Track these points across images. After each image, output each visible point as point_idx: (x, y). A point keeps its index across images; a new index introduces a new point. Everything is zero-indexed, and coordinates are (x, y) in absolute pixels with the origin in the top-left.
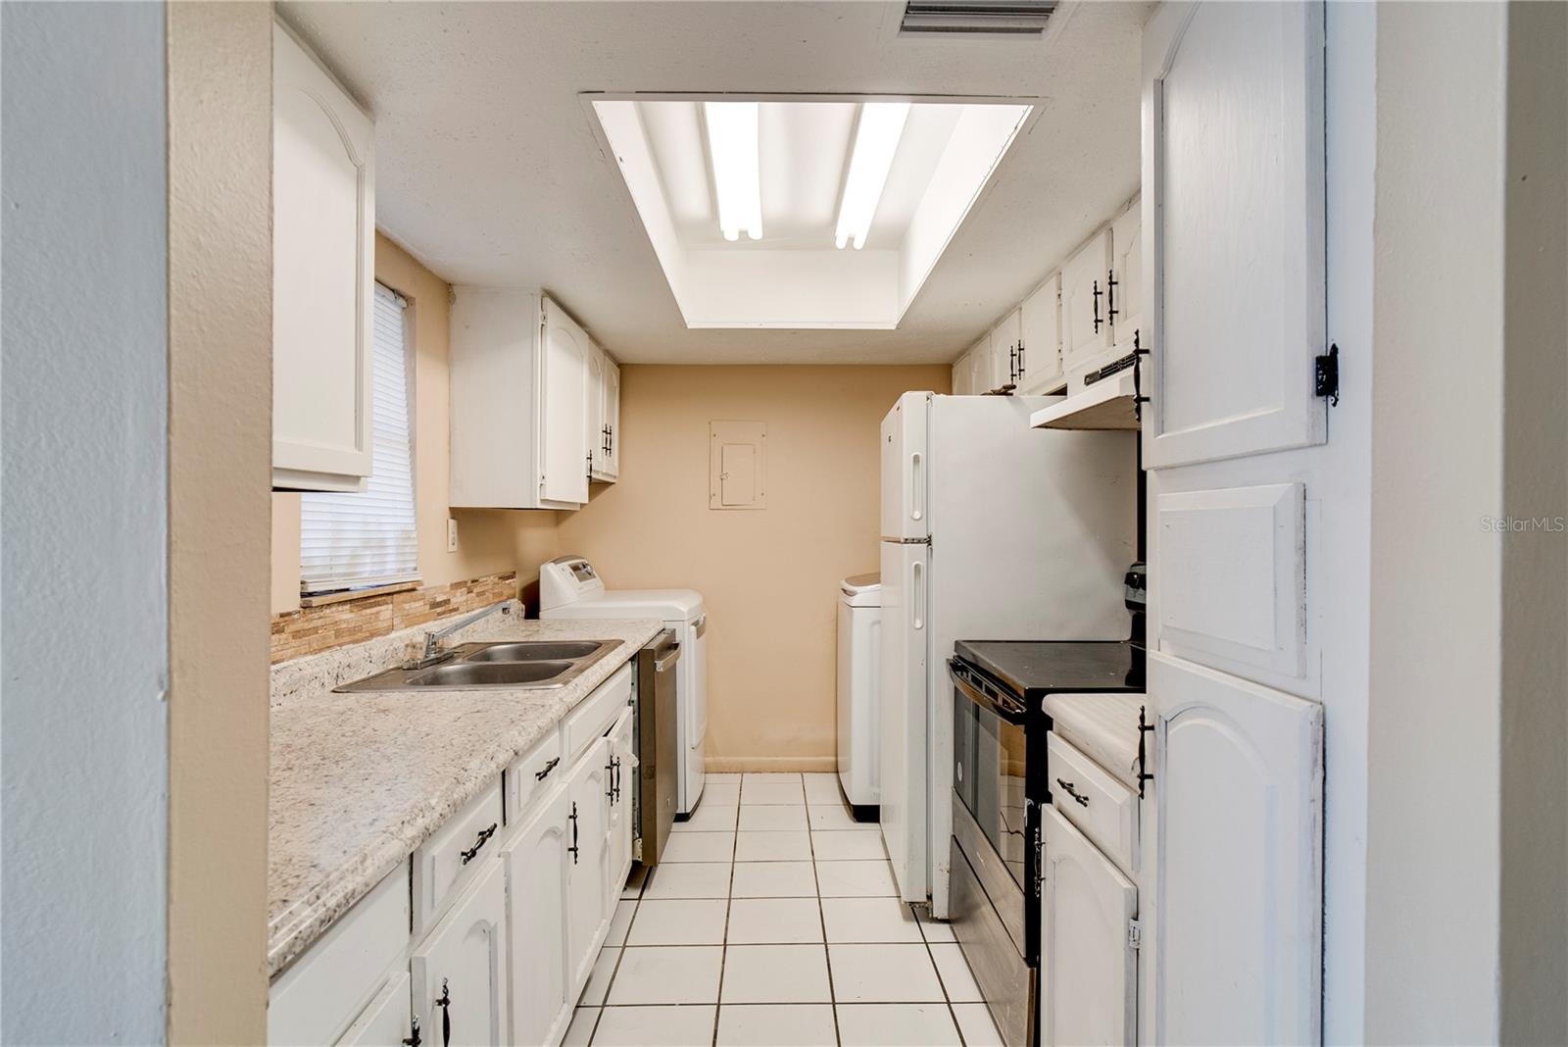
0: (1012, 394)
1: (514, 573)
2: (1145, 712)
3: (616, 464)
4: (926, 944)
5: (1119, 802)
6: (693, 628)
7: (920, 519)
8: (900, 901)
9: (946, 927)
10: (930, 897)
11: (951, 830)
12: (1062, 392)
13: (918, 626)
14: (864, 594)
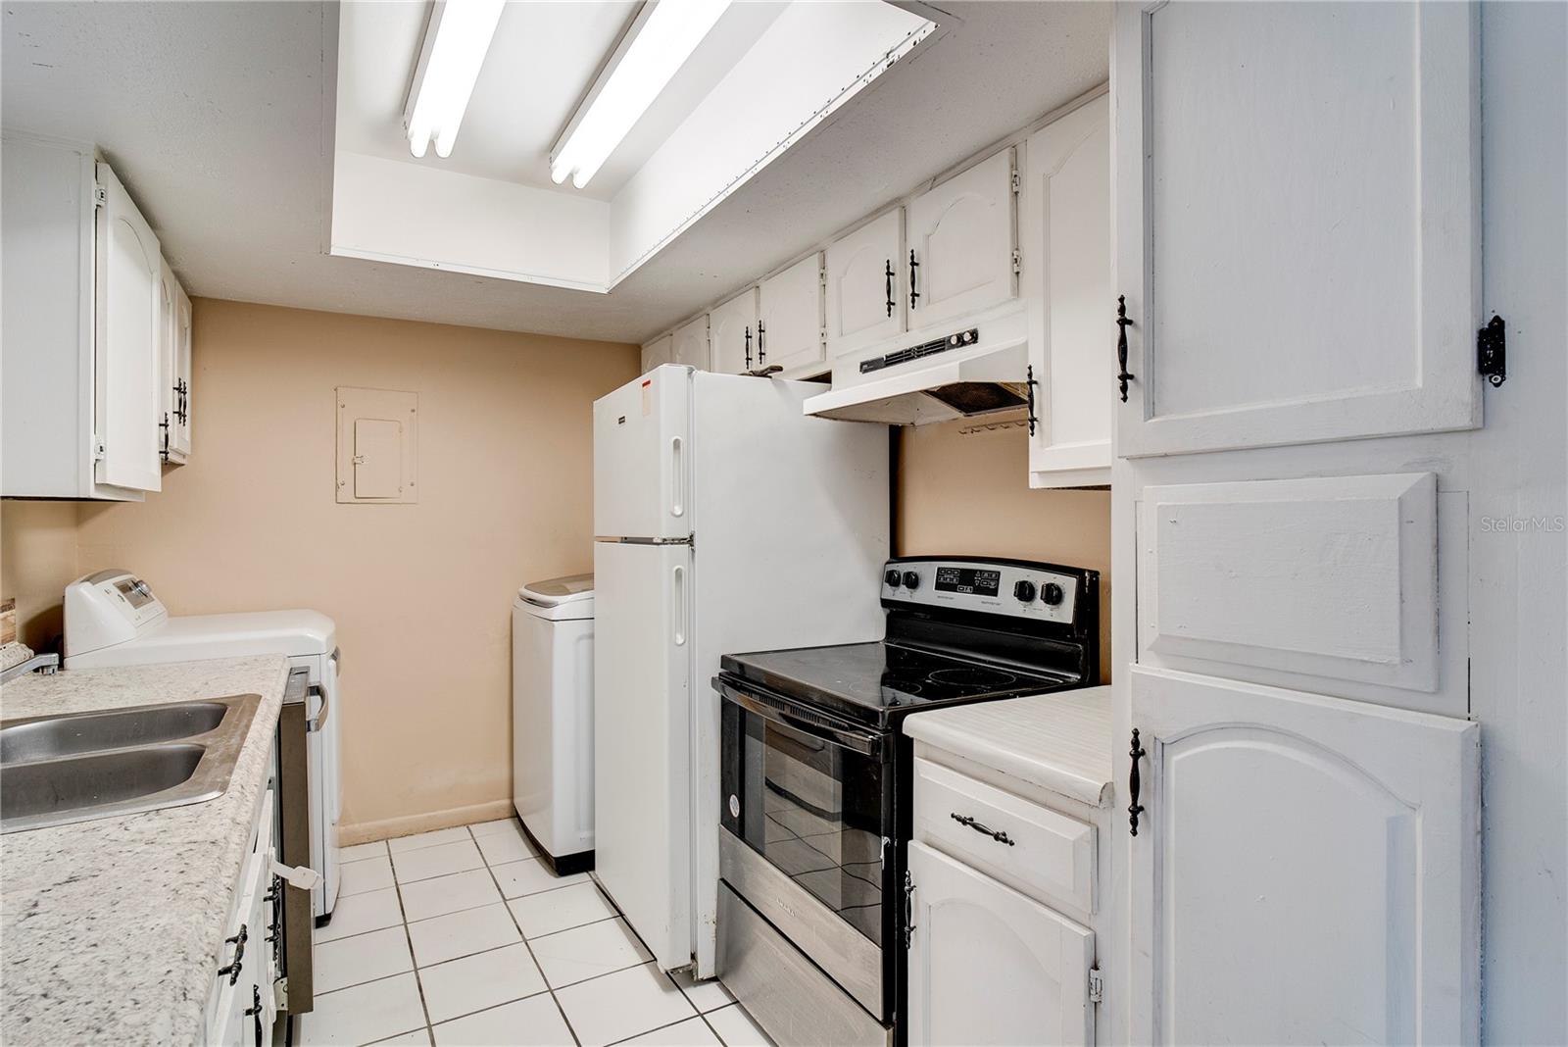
0: (770, 377)
1: (13, 600)
2: (1139, 737)
3: (188, 437)
4: (701, 1015)
5: (1072, 839)
6: (332, 662)
7: (681, 515)
8: (656, 972)
9: (714, 985)
10: (693, 957)
11: (718, 873)
12: (825, 378)
13: (680, 641)
14: (567, 605)
